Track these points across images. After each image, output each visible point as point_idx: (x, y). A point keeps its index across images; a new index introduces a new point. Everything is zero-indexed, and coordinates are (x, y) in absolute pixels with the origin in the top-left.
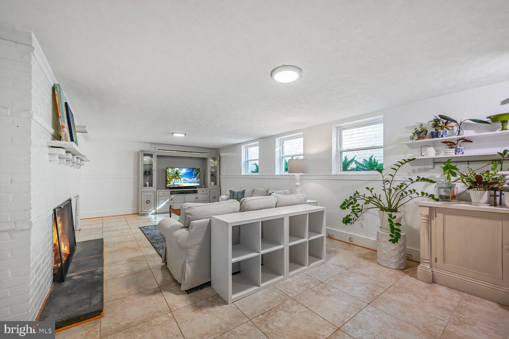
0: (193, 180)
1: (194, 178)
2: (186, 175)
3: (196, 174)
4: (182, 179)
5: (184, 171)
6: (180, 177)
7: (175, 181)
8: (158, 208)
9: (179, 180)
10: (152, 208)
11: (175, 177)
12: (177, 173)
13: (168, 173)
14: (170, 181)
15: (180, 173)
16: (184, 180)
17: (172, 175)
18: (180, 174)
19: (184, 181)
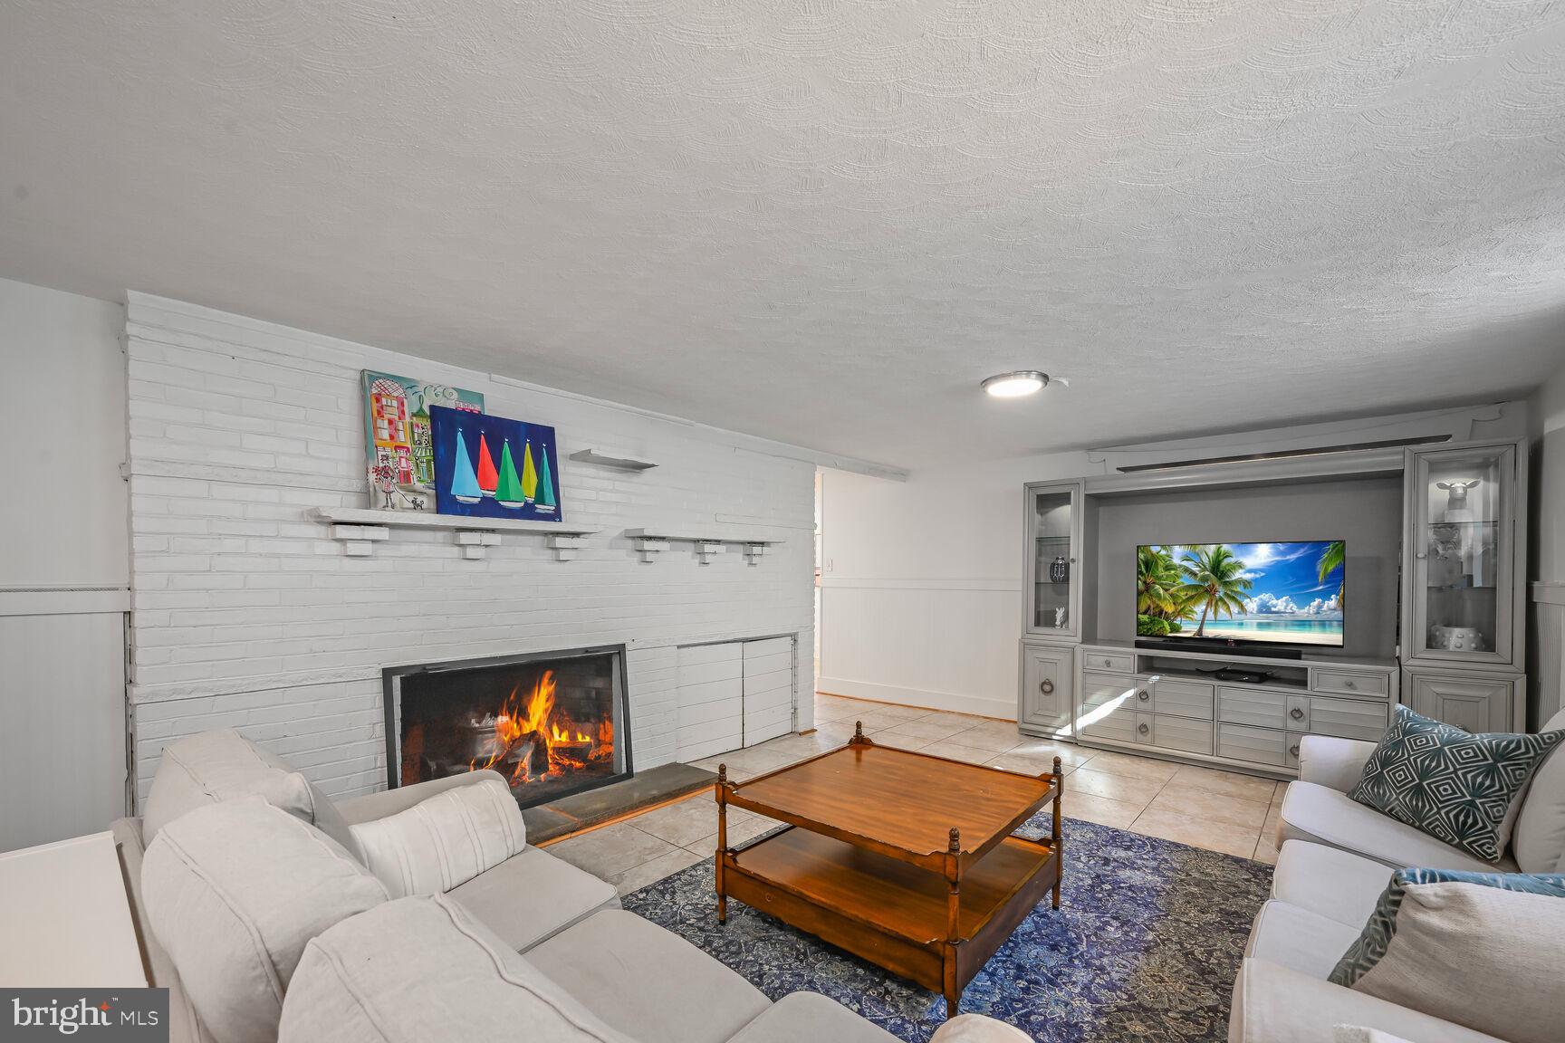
0: (1320, 607)
1: (1325, 596)
2: (1273, 578)
3: (1334, 573)
4: (1252, 605)
5: (1262, 555)
6: (1239, 589)
7: (1210, 615)
8: (1082, 722)
9: (1234, 608)
10: (1064, 717)
11: (1210, 591)
12: (1218, 570)
13: (1167, 568)
14: (1178, 613)
15: (1240, 566)
16: (1265, 609)
17: (1186, 580)
18: (1238, 575)
19: (1263, 618)
